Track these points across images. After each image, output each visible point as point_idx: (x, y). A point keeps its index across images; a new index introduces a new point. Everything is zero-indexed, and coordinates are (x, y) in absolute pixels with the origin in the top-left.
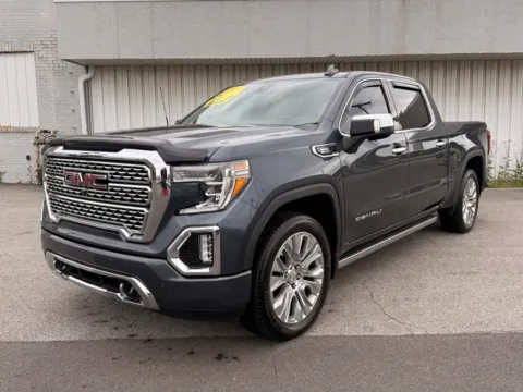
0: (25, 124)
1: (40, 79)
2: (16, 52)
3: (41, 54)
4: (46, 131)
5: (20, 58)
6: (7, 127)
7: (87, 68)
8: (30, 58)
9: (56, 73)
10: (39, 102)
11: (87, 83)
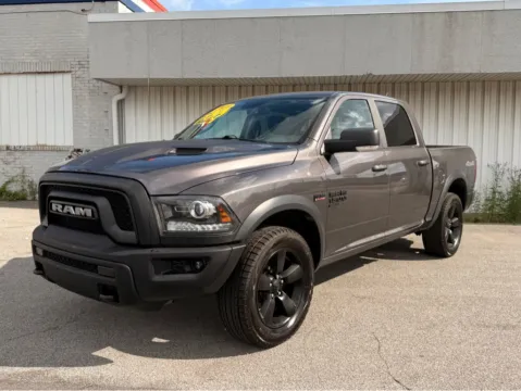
0: (60, 143)
1: (77, 99)
2: (54, 72)
3: (79, 73)
4: (79, 150)
5: (59, 77)
6: (43, 146)
7: (121, 87)
8: (68, 77)
9: (92, 92)
10: (75, 121)
11: (121, 103)
